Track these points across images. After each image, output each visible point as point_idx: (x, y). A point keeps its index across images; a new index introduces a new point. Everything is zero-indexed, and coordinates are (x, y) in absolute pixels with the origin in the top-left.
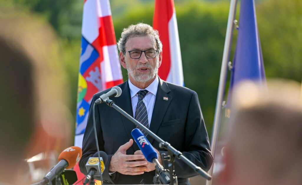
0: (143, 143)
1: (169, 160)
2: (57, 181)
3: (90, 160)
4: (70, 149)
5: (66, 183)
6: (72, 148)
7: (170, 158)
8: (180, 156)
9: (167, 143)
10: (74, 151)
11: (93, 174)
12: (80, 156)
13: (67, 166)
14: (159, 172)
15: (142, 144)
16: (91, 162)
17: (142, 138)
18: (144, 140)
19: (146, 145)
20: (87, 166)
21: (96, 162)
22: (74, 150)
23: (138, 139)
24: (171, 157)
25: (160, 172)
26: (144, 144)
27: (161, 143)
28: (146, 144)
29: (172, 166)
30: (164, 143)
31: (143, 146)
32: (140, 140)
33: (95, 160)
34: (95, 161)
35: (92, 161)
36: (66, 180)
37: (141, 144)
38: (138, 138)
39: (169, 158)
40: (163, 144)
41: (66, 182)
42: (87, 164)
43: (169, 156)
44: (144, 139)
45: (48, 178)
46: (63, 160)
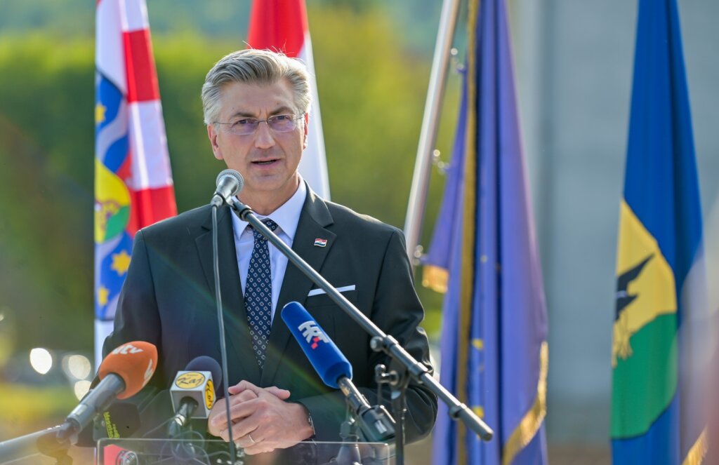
0: (314, 337)
1: (394, 383)
2: (97, 428)
3: (180, 378)
4: (129, 349)
5: (113, 434)
6: (134, 346)
7: (397, 377)
8: (422, 377)
9: (391, 338)
10: (139, 353)
11: (190, 411)
12: (152, 367)
13: (122, 389)
14: (358, 411)
15: (312, 341)
16: (182, 382)
17: (312, 326)
18: (316, 332)
19: (321, 343)
20: (173, 392)
21: (196, 382)
22: (140, 350)
23: (301, 328)
24: (400, 376)
25: (361, 413)
26: (315, 340)
27: (377, 338)
28: (322, 341)
29: (400, 398)
30: (384, 338)
31: (314, 346)
32: (305, 329)
33: (193, 378)
34: (194, 381)
35: (187, 381)
36: (112, 427)
37: (308, 340)
38: (299, 325)
39: (393, 378)
40: (381, 339)
41: (113, 431)
42: (174, 388)
43: (393, 373)
44: (317, 328)
45: (77, 419)
46: (112, 376)
